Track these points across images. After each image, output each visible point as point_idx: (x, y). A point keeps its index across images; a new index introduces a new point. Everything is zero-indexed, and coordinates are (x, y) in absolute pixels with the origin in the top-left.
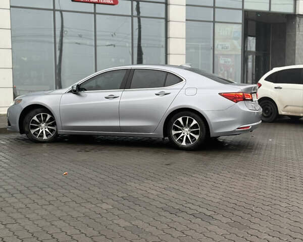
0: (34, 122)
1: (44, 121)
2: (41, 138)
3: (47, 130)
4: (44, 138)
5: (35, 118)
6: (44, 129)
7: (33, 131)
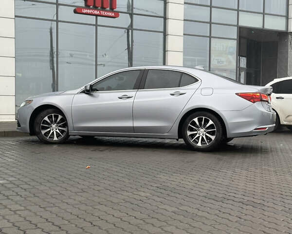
0: (45, 122)
2: (51, 139)
3: (58, 131)
4: (54, 139)
5: (46, 119)
6: (54, 130)
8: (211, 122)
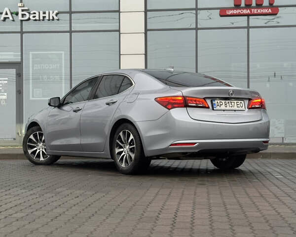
0: (31, 141)
1: (41, 140)
2: (38, 159)
3: (44, 150)
4: (41, 160)
5: (32, 137)
6: (41, 149)
7: (30, 151)
8: (132, 137)
